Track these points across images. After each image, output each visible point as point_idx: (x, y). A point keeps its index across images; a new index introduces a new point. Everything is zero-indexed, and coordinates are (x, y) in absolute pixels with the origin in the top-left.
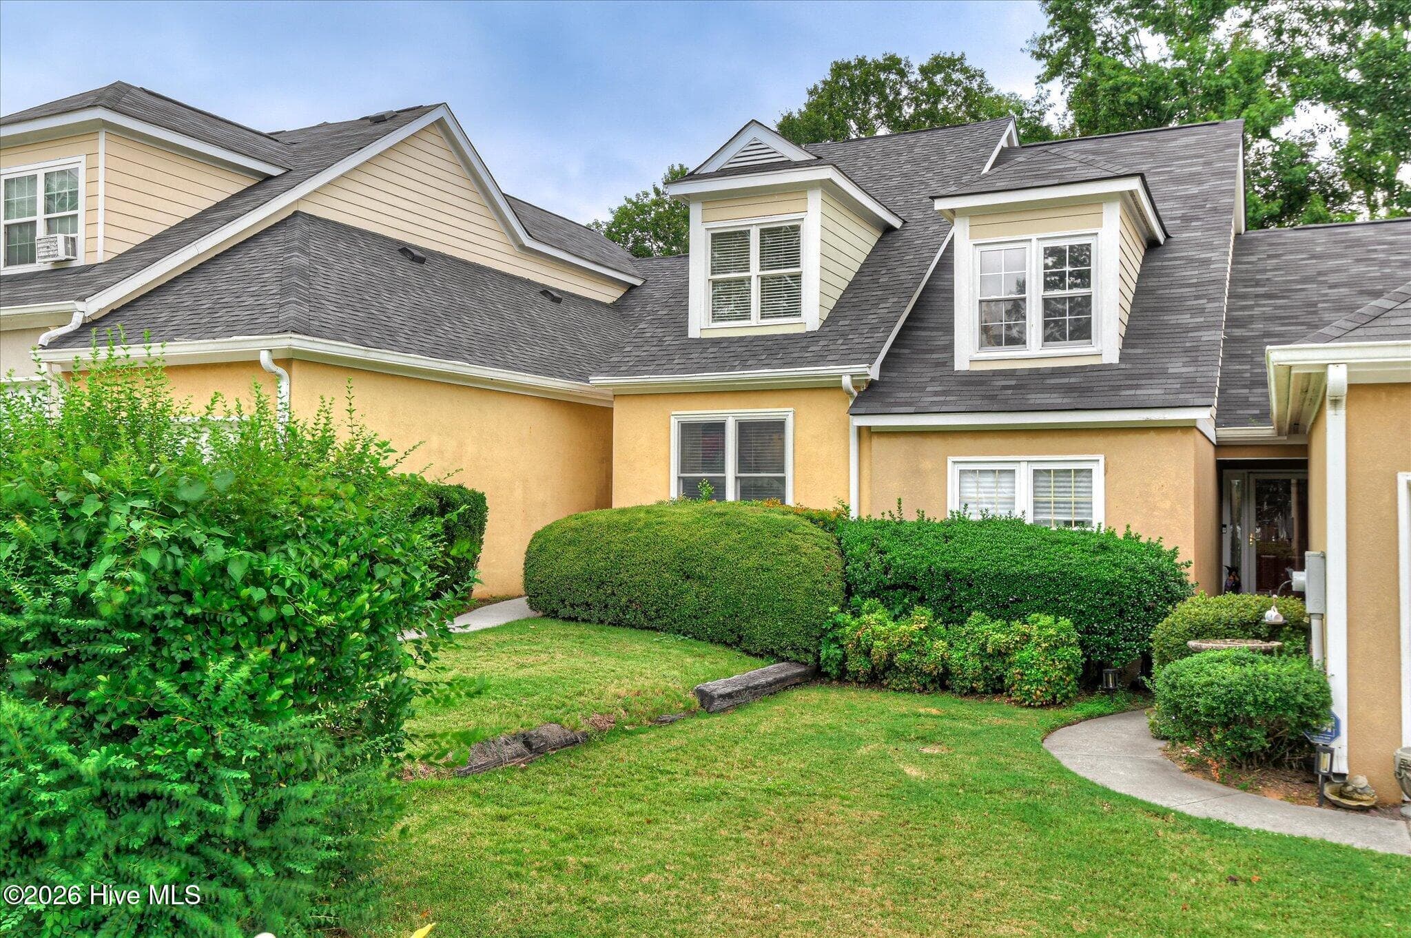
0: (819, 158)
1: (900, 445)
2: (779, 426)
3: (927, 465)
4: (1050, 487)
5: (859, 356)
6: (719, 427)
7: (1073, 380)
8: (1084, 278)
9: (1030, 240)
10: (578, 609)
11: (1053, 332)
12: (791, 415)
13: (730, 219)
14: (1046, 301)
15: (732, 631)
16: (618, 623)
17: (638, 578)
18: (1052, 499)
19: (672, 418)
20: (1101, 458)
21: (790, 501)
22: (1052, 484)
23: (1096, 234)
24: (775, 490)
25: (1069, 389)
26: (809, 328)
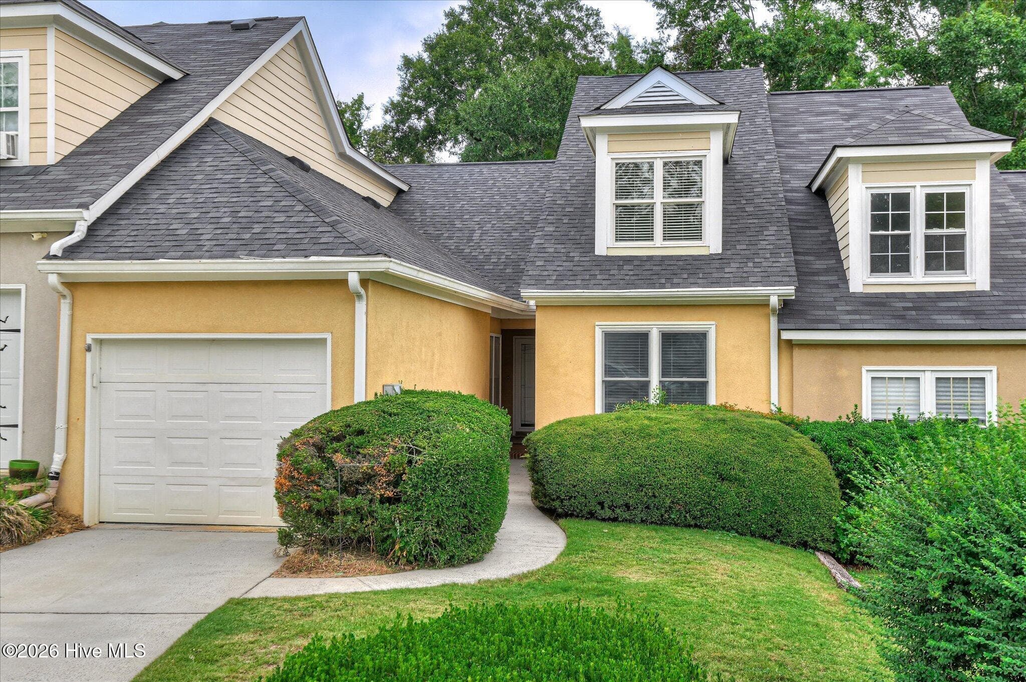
0: (721, 104)
1: (821, 355)
2: (701, 338)
3: (844, 372)
4: (950, 392)
5: (780, 279)
6: (643, 337)
7: (961, 304)
8: (957, 221)
9: (914, 187)
10: (618, 511)
11: (932, 263)
12: (713, 327)
13: (633, 152)
14: (927, 238)
15: (771, 526)
16: (662, 522)
17: (677, 481)
18: (952, 402)
19: (597, 328)
20: (994, 369)
21: (712, 400)
22: (952, 389)
23: (970, 185)
24: (699, 392)
25: (964, 312)
26: (712, 251)
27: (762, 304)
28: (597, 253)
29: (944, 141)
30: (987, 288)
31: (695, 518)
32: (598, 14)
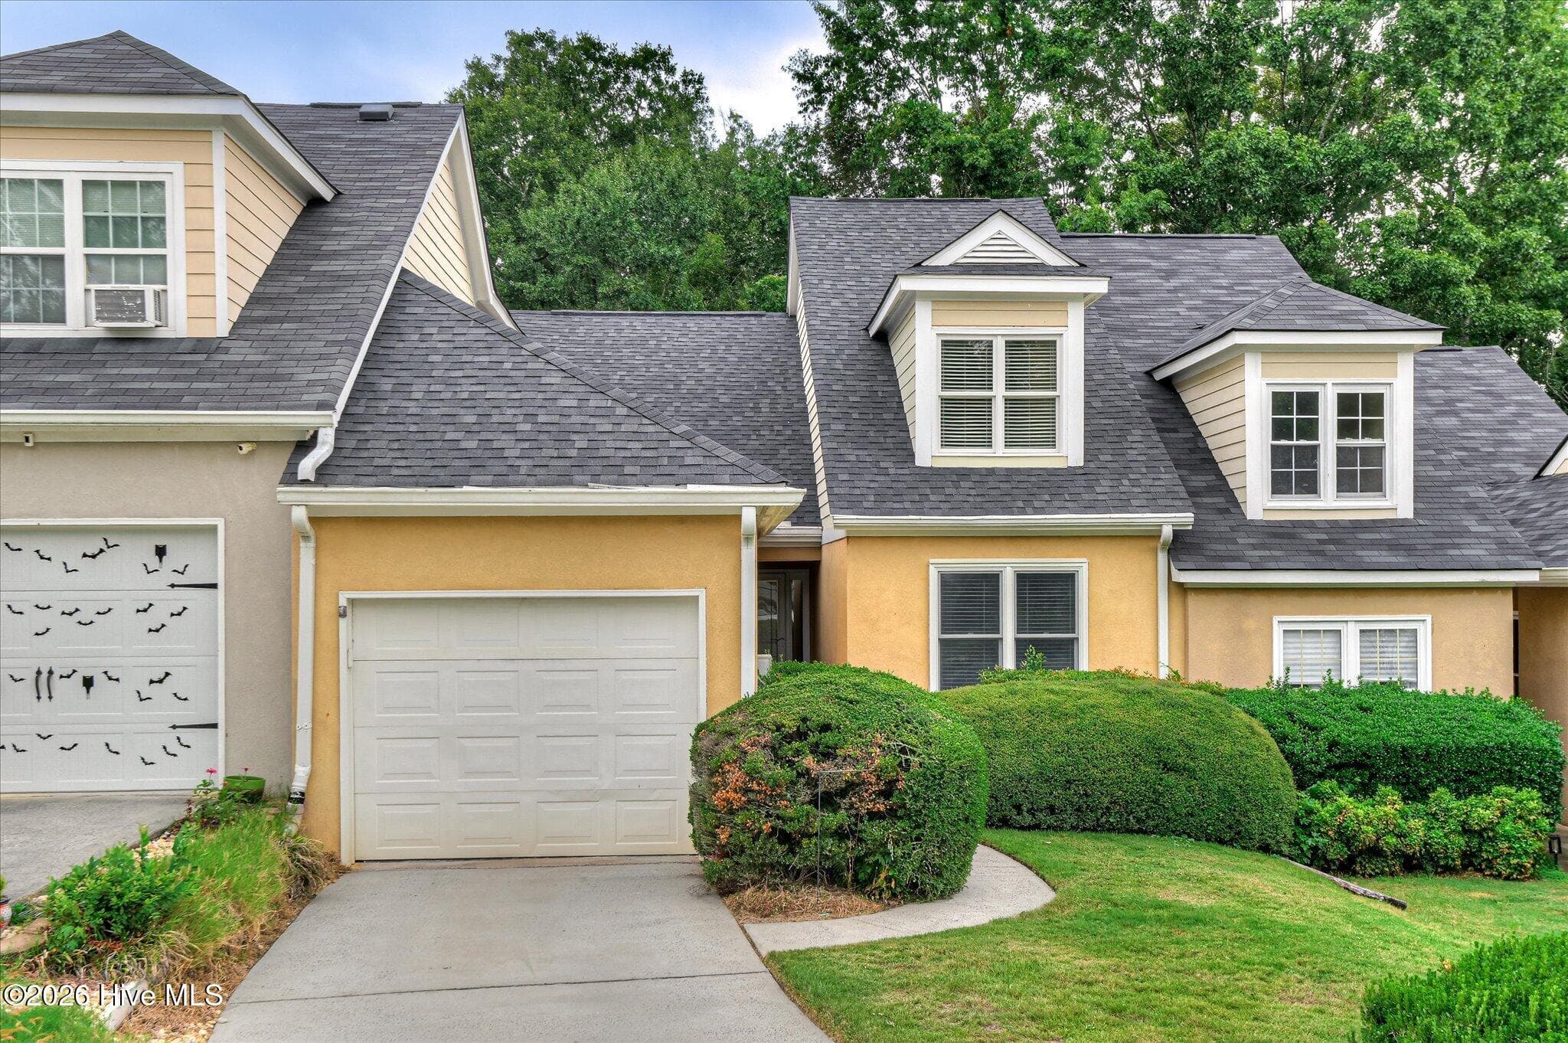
0: (1082, 265)
1: (1221, 603)
2: (1068, 580)
3: (1250, 624)
4: (1375, 647)
6: (992, 580)
7: (1385, 536)
8: (1374, 429)
9: (1324, 384)
11: (1346, 483)
12: (1085, 566)
13: (968, 326)
14: (1340, 449)
15: (1230, 827)
17: (1113, 774)
18: (1378, 660)
19: (931, 567)
20: (1429, 618)
21: (1084, 665)
22: (1378, 644)
23: (1390, 384)
25: (1393, 547)
26: (1072, 463)
27: (1151, 535)
28: (918, 463)
29: (1363, 327)
30: (1410, 516)
31: (1139, 820)
32: (700, 81)
